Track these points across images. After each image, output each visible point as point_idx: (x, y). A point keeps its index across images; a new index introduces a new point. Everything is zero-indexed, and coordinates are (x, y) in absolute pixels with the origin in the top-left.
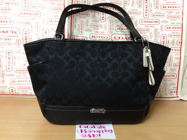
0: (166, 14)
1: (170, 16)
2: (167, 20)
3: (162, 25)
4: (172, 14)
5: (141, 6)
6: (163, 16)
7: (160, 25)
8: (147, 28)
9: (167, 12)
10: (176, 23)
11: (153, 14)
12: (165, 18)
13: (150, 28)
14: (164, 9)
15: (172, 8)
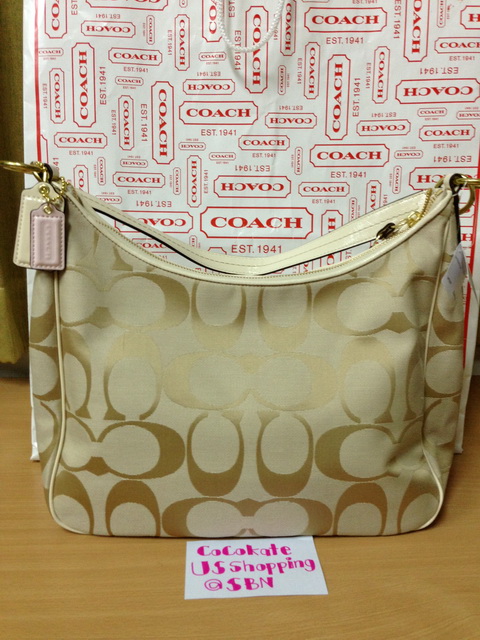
0: (418, 122)
1: (433, 129)
2: (420, 145)
3: (398, 169)
4: (442, 120)
5: (315, 89)
6: (404, 128)
7: (389, 168)
8: (342, 179)
9: (421, 113)
10: (454, 159)
11: (363, 124)
12: (411, 140)
13: (351, 181)
14: (411, 98)
15: (443, 96)
